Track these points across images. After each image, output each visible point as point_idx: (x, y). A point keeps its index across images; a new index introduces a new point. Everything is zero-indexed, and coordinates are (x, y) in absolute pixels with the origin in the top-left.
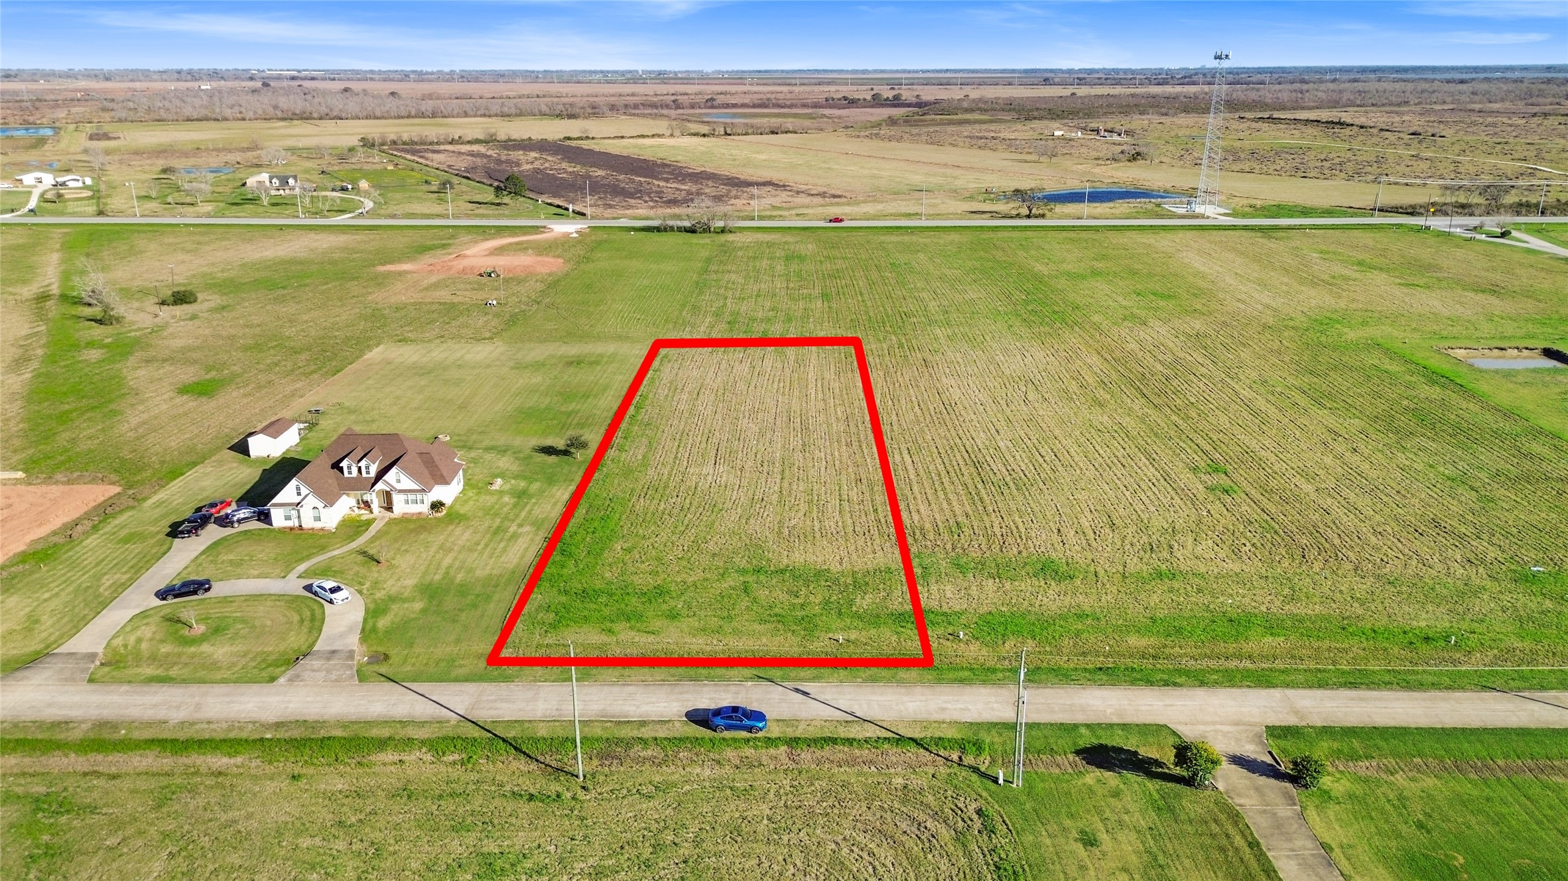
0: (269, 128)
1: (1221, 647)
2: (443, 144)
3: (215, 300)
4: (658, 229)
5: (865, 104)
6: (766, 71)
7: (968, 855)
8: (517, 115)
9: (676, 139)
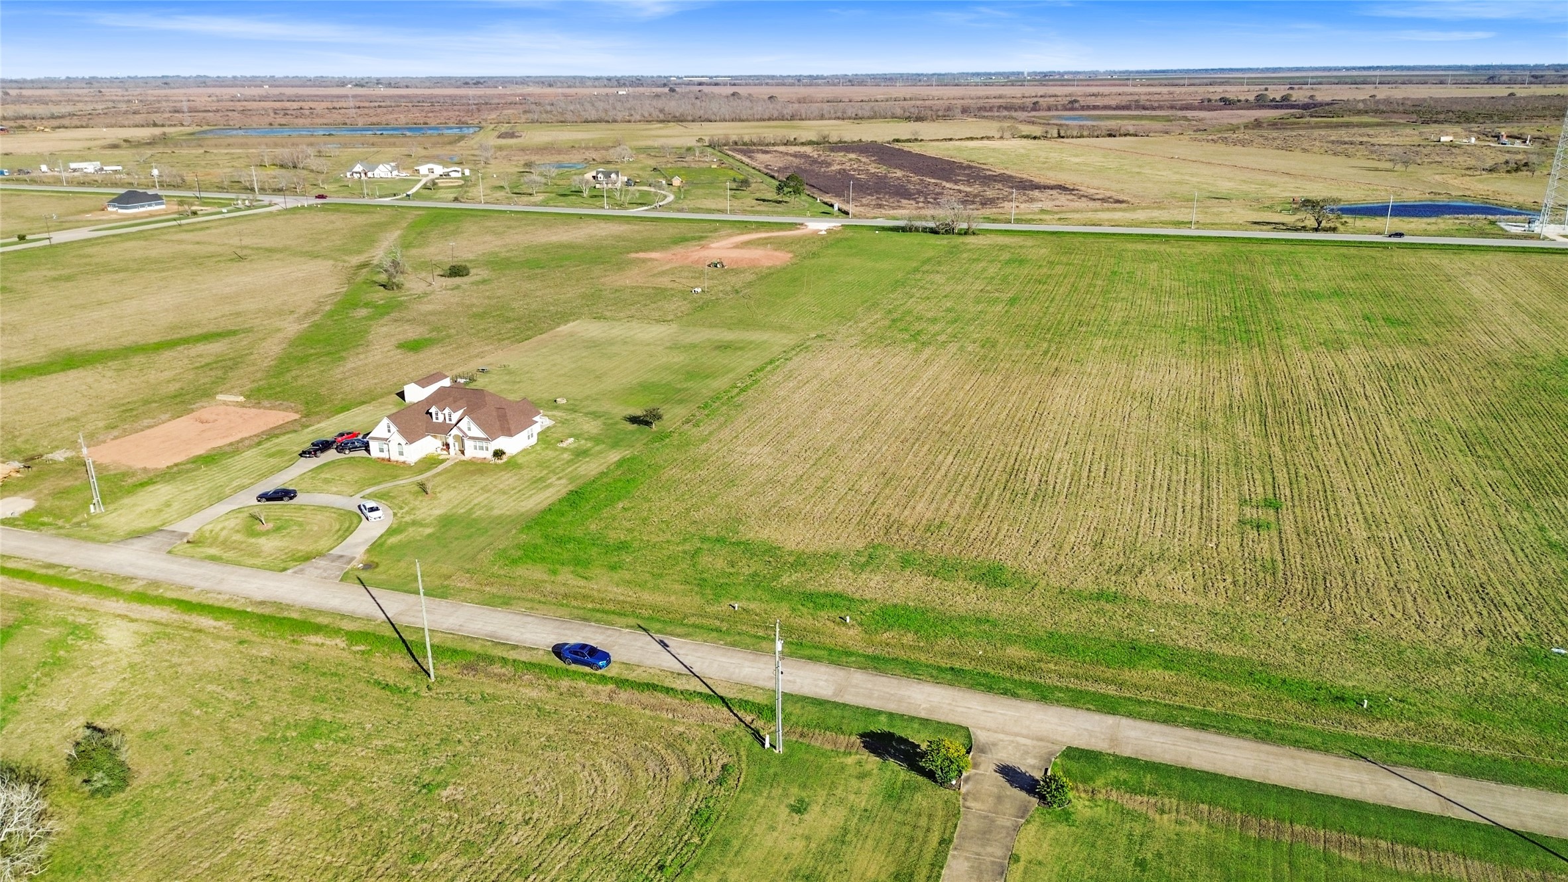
0: (646, 130)
1: (1099, 670)
2: (778, 145)
3: (484, 273)
4: (903, 229)
5: (1247, 105)
6: (1163, 72)
7: (681, 799)
8: (869, 118)
9: (1005, 142)
